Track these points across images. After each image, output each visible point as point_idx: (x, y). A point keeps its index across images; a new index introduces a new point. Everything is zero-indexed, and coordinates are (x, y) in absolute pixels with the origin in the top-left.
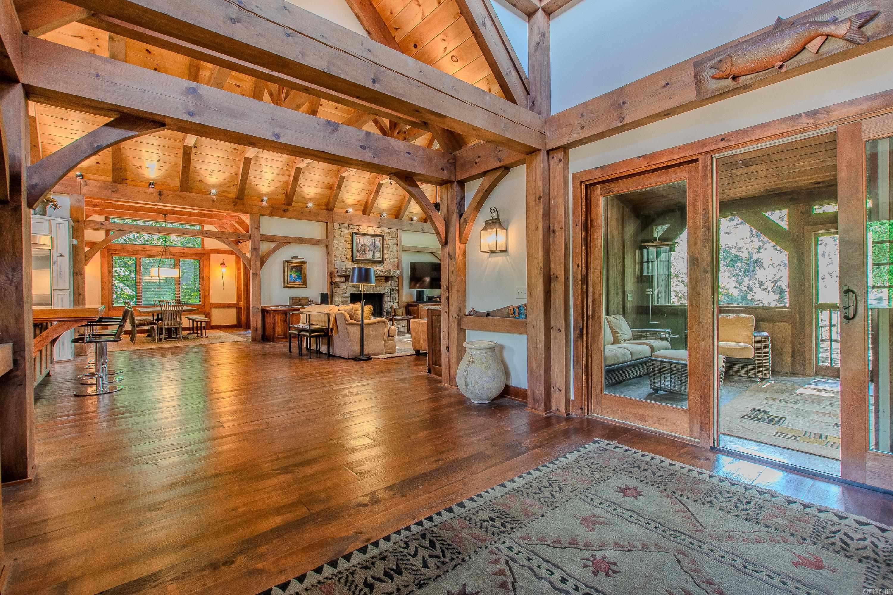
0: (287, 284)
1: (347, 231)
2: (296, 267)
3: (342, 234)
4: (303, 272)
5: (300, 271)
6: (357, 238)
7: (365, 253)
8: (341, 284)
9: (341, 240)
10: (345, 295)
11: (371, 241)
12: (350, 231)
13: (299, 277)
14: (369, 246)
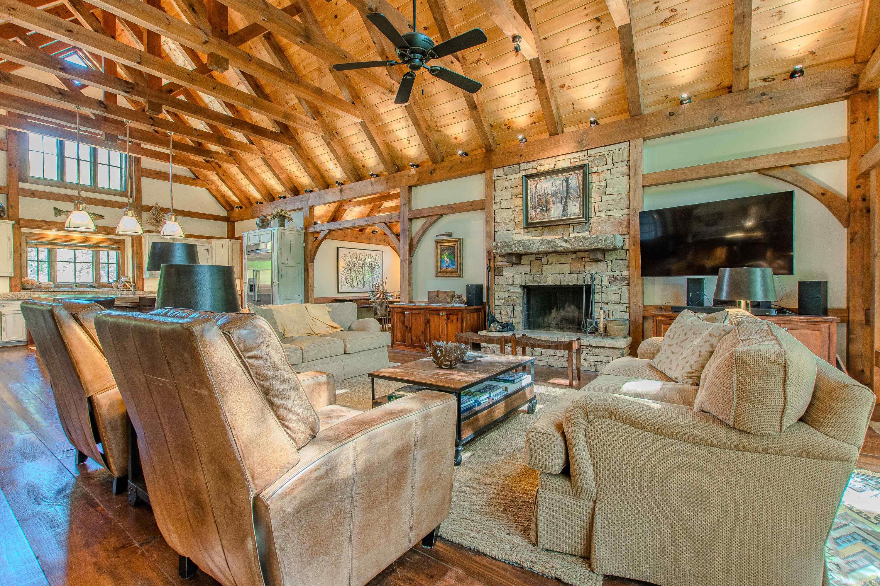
0: (439, 273)
1: (516, 176)
2: (448, 248)
3: (507, 184)
4: (457, 253)
5: (454, 253)
6: (532, 182)
7: (547, 209)
8: (505, 270)
9: (508, 194)
10: (512, 289)
11: (559, 182)
12: (522, 173)
13: (452, 261)
14: (554, 194)
